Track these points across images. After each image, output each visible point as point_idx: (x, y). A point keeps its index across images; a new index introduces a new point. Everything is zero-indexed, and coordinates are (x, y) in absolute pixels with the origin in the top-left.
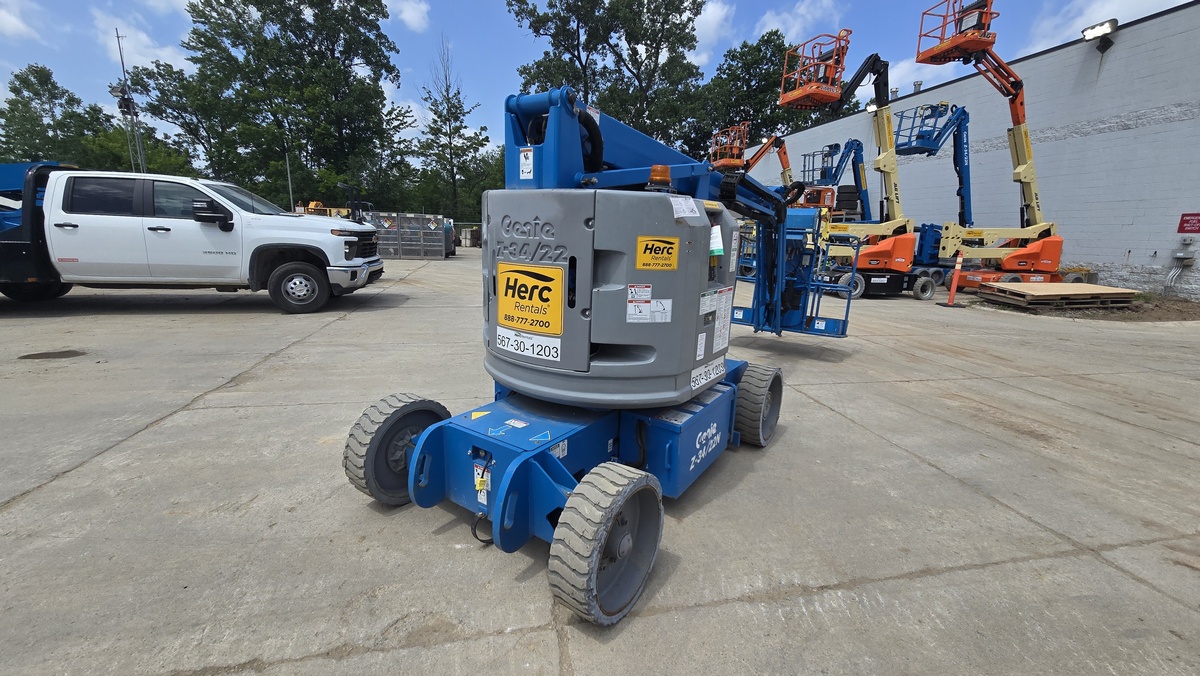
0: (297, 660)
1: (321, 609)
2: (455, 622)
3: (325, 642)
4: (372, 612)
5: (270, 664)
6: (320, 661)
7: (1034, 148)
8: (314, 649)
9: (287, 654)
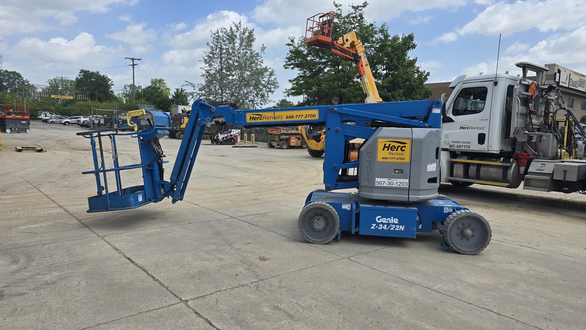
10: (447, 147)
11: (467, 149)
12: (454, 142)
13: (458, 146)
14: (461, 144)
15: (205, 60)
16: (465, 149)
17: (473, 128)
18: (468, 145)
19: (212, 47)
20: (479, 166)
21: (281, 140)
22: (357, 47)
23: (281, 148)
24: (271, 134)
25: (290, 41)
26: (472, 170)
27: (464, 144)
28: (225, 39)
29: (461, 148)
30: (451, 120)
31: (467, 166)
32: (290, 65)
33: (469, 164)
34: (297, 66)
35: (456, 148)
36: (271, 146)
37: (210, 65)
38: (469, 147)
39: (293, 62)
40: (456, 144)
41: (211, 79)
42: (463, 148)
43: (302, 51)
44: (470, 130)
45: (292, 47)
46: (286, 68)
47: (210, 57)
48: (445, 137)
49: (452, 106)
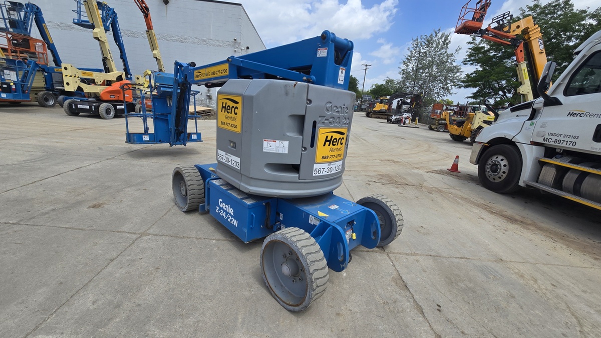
0: (429, 324)
1: (399, 322)
2: (391, 277)
3: (416, 315)
4: (395, 302)
5: (435, 333)
6: (426, 315)
7: (158, 43)
8: (421, 319)
9: (427, 328)
10: (540, 140)
11: (571, 146)
12: (552, 134)
13: (556, 141)
14: (562, 138)
15: (404, 62)
16: (567, 146)
17: (590, 115)
18: (573, 140)
19: (411, 52)
20: (584, 175)
21: (439, 124)
22: (530, 33)
23: (438, 131)
24: (433, 119)
25: (472, 39)
26: (569, 180)
27: (566, 139)
28: (424, 44)
29: (560, 145)
30: (557, 102)
31: (562, 172)
32: (469, 61)
33: (568, 169)
34: (478, 61)
35: (552, 143)
36: (431, 129)
37: (407, 66)
38: (575, 143)
39: (472, 58)
40: (554, 138)
41: (407, 76)
42: (564, 145)
43: (484, 47)
44: (584, 118)
45: (472, 45)
46: (465, 64)
47: (407, 59)
48: (541, 127)
49: (566, 81)
